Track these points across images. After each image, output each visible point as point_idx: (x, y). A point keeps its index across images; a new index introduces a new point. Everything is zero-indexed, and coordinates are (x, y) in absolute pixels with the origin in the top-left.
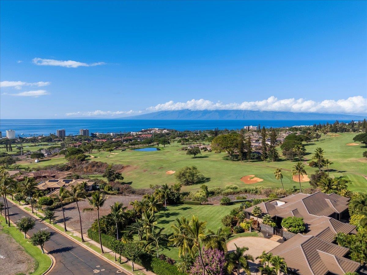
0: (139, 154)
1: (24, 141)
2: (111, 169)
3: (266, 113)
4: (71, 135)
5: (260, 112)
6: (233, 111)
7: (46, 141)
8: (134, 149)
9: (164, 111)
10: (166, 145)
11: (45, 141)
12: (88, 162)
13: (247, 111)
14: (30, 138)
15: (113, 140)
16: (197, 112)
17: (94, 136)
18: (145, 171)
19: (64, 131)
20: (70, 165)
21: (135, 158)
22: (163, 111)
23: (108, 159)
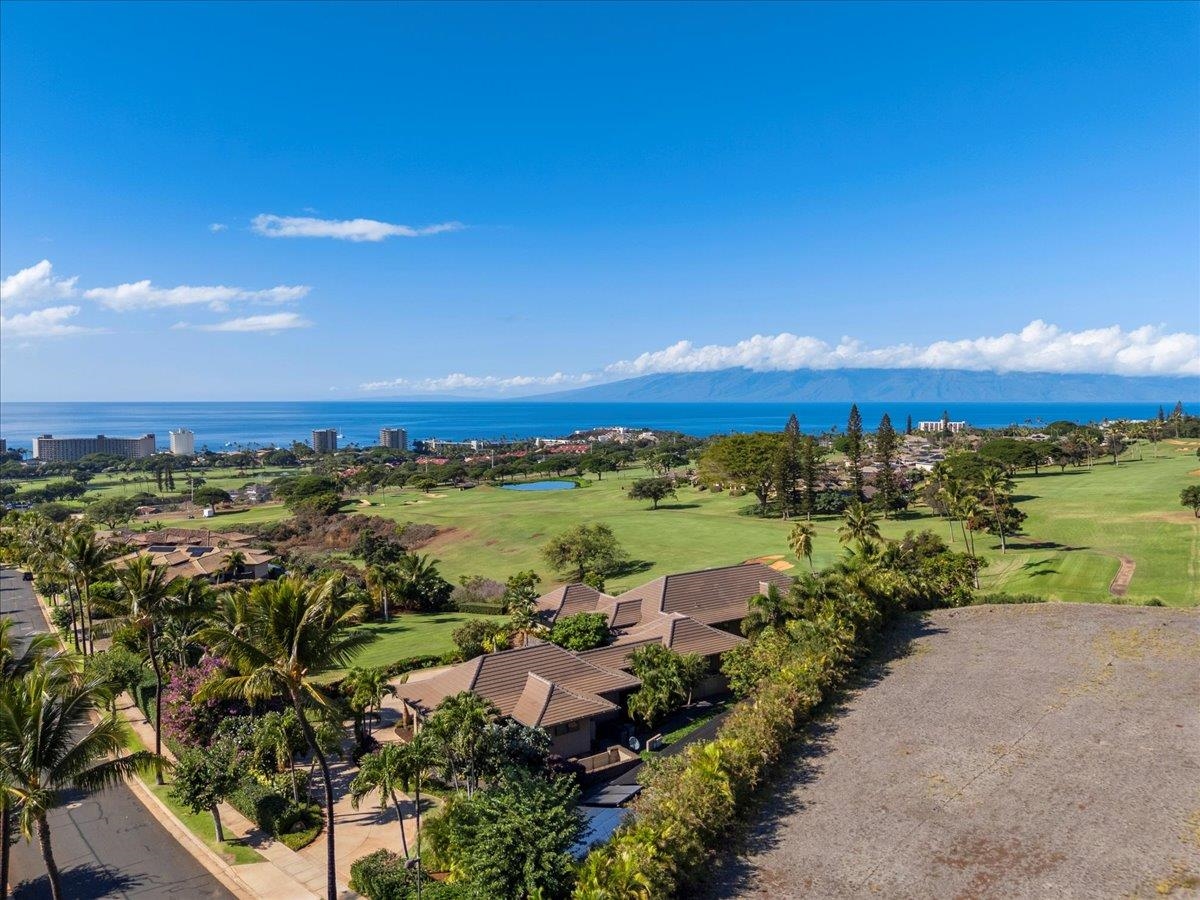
0: (502, 498)
1: (217, 463)
2: (373, 533)
3: (1019, 377)
4: (353, 447)
5: (1000, 376)
6: (901, 371)
7: (278, 465)
8: (502, 485)
9: (664, 374)
10: (604, 475)
11: (274, 465)
12: (345, 517)
13: (948, 370)
14: (235, 453)
15: (467, 460)
16: (772, 377)
17: (421, 450)
18: (489, 544)
19: (334, 435)
20: (292, 526)
21: (483, 509)
22: (659, 374)
23: (408, 509)
